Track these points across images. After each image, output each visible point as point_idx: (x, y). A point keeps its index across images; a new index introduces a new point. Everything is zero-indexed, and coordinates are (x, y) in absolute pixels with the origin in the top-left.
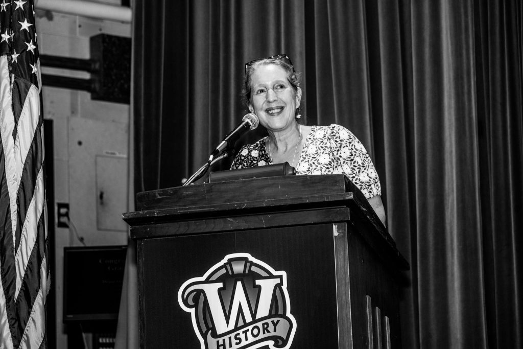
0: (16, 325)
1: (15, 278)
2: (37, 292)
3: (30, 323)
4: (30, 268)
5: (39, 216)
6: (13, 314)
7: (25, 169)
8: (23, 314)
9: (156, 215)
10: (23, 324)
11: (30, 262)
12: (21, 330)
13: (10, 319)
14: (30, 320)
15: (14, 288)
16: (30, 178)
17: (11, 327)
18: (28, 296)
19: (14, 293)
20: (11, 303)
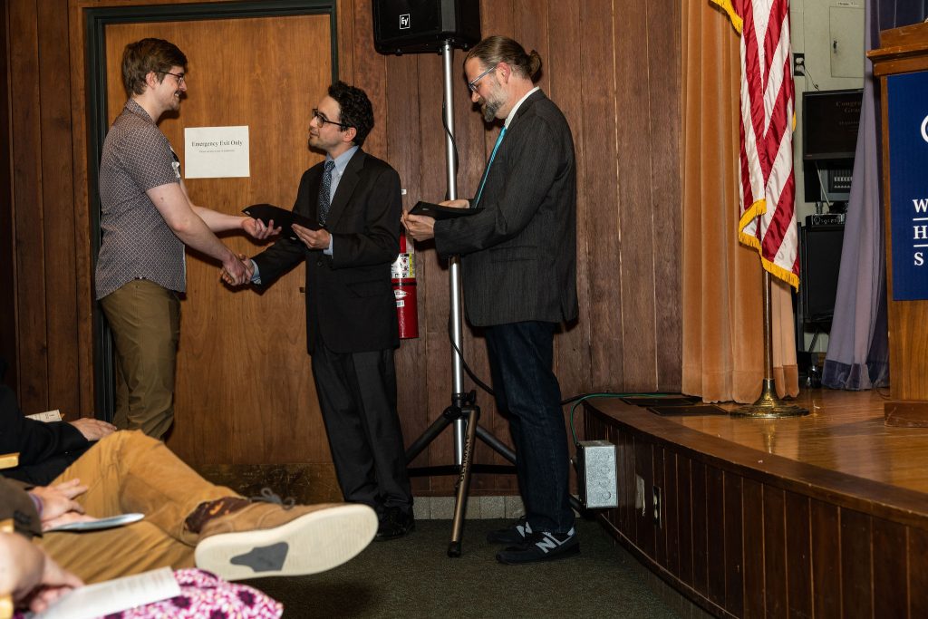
0: (766, 160)
1: (764, 117)
2: (784, 129)
3: (778, 158)
4: (777, 107)
5: (785, 60)
6: (763, 151)
7: (771, 15)
8: (771, 150)
9: (900, 51)
10: (771, 160)
11: (777, 102)
12: (771, 165)
13: (760, 155)
14: (778, 155)
15: (763, 126)
16: (776, 24)
17: (762, 161)
18: (776, 133)
19: (763, 131)
20: (760, 140)
